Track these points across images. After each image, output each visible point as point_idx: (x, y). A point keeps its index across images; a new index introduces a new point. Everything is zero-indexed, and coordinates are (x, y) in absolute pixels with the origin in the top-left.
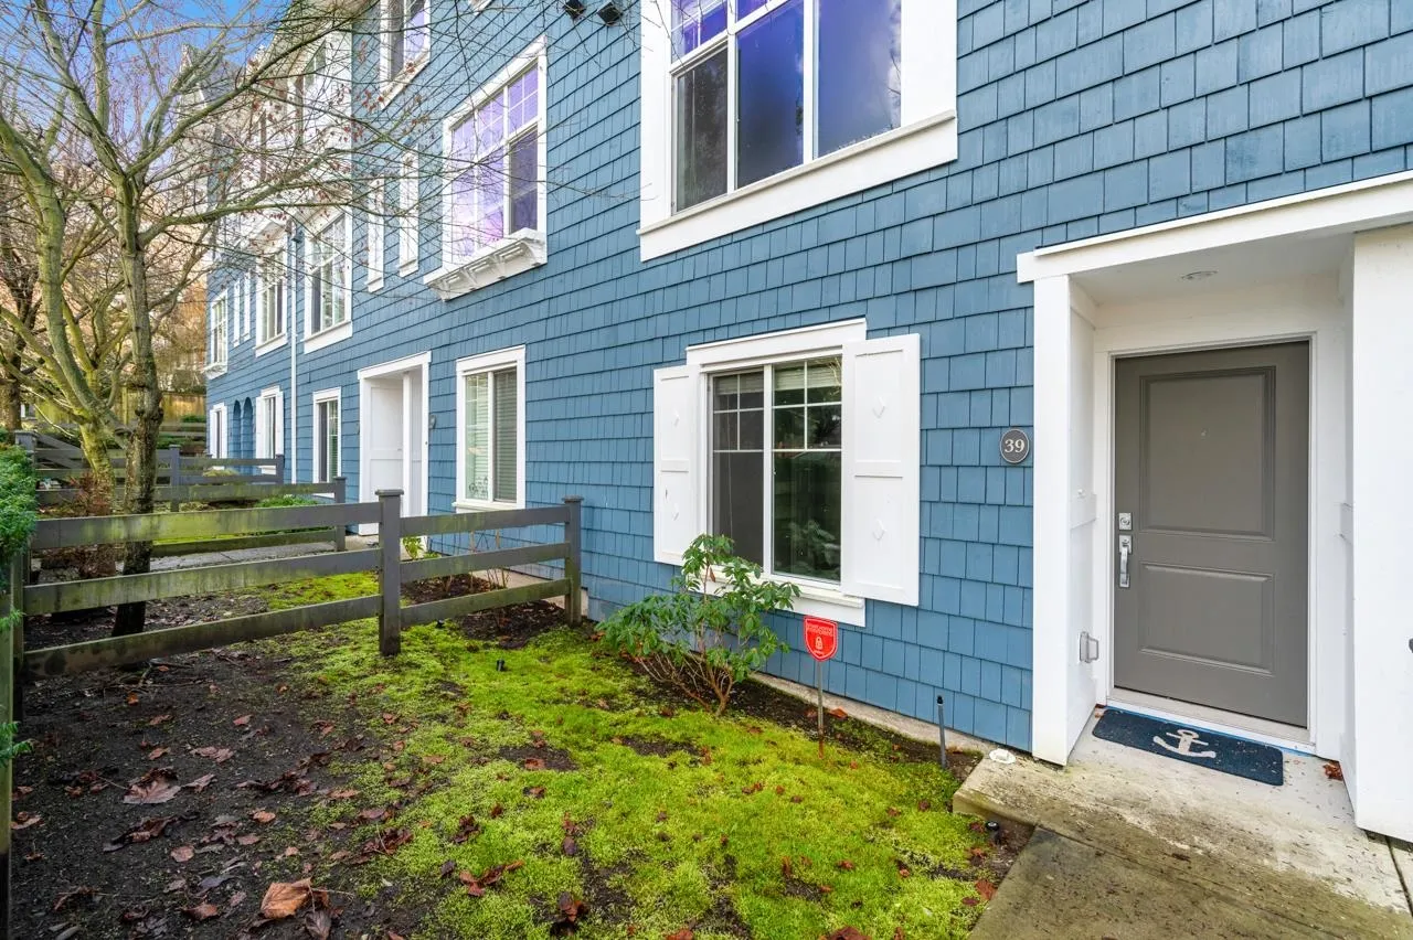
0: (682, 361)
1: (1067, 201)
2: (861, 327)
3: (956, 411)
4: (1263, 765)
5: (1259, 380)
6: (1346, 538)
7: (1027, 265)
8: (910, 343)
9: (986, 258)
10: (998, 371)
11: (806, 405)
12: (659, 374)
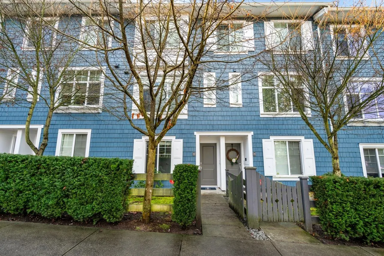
0: (141, 138)
1: (200, 127)
2: (175, 137)
3: (187, 150)
4: (215, 189)
5: (212, 147)
6: (220, 164)
7: (195, 133)
8: (182, 140)
9: (191, 131)
10: (192, 145)
11: (165, 147)
12: (135, 140)
